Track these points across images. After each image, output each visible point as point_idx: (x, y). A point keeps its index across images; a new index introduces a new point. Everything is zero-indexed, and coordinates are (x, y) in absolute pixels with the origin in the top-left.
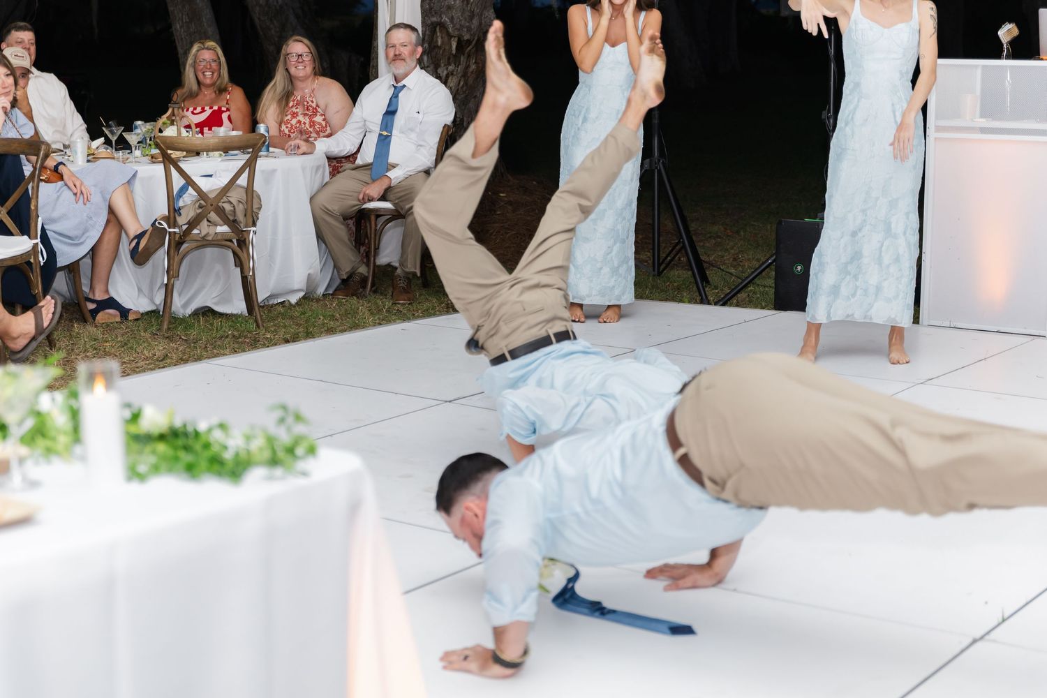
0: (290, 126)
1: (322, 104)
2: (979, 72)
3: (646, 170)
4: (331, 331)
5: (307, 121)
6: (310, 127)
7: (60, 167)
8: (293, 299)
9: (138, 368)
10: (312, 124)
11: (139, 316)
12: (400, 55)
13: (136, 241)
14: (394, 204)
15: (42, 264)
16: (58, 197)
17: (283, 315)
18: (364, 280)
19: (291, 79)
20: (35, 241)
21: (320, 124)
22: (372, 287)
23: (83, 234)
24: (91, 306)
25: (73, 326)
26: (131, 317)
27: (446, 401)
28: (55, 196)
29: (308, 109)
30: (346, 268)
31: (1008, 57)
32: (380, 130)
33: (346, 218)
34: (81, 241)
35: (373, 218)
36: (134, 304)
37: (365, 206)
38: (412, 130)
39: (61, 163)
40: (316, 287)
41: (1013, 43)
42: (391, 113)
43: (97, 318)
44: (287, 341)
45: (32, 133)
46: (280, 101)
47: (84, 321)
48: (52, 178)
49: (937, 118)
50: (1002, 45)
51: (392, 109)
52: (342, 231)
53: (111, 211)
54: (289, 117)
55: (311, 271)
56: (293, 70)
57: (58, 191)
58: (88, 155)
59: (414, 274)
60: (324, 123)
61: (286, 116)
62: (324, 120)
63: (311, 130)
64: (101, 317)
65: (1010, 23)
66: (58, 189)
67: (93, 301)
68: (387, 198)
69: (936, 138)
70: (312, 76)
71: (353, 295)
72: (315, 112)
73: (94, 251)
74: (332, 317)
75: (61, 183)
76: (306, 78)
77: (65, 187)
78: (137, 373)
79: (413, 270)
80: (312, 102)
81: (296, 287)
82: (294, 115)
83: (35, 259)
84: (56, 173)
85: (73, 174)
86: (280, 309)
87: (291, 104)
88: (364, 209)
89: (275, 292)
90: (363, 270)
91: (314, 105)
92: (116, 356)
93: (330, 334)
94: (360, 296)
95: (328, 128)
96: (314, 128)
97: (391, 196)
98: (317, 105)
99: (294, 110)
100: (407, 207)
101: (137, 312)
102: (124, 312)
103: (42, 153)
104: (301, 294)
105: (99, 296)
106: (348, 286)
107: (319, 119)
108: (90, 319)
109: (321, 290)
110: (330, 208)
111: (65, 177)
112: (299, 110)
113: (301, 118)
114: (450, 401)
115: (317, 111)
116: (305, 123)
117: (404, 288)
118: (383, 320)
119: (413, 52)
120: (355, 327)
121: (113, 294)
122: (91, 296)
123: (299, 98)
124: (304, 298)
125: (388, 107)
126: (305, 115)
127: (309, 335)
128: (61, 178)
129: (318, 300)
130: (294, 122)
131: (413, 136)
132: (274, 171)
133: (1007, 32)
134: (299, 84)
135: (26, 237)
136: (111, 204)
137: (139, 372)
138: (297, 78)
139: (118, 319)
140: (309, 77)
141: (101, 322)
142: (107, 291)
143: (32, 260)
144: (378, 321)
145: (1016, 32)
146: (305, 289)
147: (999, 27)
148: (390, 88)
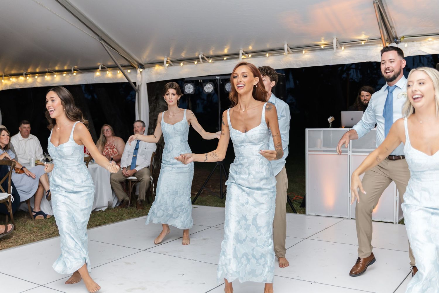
0: (105, 152)
1: (116, 145)
2: (322, 132)
3: (217, 166)
4: (113, 221)
5: (111, 150)
6: (112, 152)
7: (23, 169)
8: (104, 209)
9: (42, 238)
10: (113, 151)
11: (50, 217)
12: (137, 130)
13: (48, 192)
14: (137, 178)
15: (12, 202)
16: (22, 179)
17: (99, 215)
18: (128, 202)
19: (105, 137)
20: (10, 195)
21: (115, 151)
22: (130, 204)
23: (30, 191)
24: (34, 214)
25: (27, 221)
26: (47, 217)
27: (143, 250)
28: (21, 178)
29: (111, 147)
30: (121, 198)
31: (331, 128)
32: (133, 155)
33: (121, 183)
34: (29, 193)
35: (130, 182)
36: (49, 213)
37: (127, 178)
38: (143, 154)
39: (24, 167)
40: (112, 205)
41: (332, 123)
42: (137, 149)
43: (36, 218)
44: (97, 226)
45: (14, 157)
46: (102, 145)
47: (31, 219)
48: (20, 172)
49: (309, 147)
50: (329, 123)
51: (137, 148)
52: (120, 186)
53: (40, 182)
54: (105, 150)
55: (110, 200)
56: (106, 135)
57: (22, 177)
58: (36, 164)
59: (144, 200)
60: (116, 151)
61: (104, 149)
62: (117, 150)
63: (112, 153)
64: (37, 218)
65: (331, 116)
66: (22, 175)
67: (35, 212)
68: (135, 176)
69: (309, 154)
70: (112, 136)
71: (124, 207)
72: (114, 148)
73: (35, 195)
74: (115, 216)
75: (23, 174)
76: (110, 136)
77: (25, 175)
78: (41, 240)
79: (143, 199)
80: (113, 144)
81: (105, 205)
82: (107, 149)
83: (9, 200)
84: (22, 171)
85: (28, 171)
86: (99, 213)
87: (106, 145)
88: (127, 179)
89: (97, 207)
90: (127, 198)
91: (113, 145)
92: (37, 233)
93: (112, 222)
94: (126, 208)
95: (118, 153)
96: (113, 153)
97: (136, 175)
98: (114, 145)
99: (107, 147)
100: (141, 179)
101: (49, 216)
102: (45, 216)
103: (13, 164)
104: (106, 208)
105: (37, 210)
106: (122, 204)
107: (115, 150)
108: (33, 218)
109: (114, 206)
110: (115, 179)
111: (25, 172)
112: (109, 147)
113: (109, 150)
114: (144, 250)
115: (114, 147)
116: (110, 151)
117: (140, 205)
118: (131, 216)
119: (142, 129)
120: (121, 219)
121: (42, 210)
122: (34, 210)
123: (108, 143)
124: (107, 209)
125: (136, 147)
126: (110, 149)
127: (105, 223)
128: (24, 172)
129: (112, 209)
130: (107, 151)
131: (144, 156)
132: (97, 168)
133: (330, 120)
134: (108, 139)
135: (6, 193)
136: (40, 180)
137: (42, 239)
138: (107, 137)
139: (43, 218)
140: (111, 136)
141: (37, 219)
142: (40, 209)
143: (8, 200)
144: (129, 217)
145: (333, 119)
146: (107, 206)
147: (328, 118)
148: (136, 141)
